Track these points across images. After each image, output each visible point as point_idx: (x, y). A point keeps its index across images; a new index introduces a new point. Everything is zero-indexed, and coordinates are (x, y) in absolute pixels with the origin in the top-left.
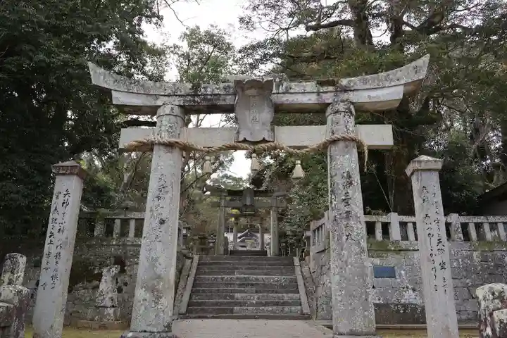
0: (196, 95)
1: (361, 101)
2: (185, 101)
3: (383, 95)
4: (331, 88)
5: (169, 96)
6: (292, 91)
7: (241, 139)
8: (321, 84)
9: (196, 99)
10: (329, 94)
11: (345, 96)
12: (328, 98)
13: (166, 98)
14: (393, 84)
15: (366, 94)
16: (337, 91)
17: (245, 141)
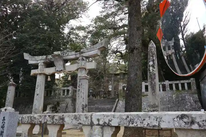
0: (46, 59)
1: (87, 56)
2: (44, 61)
3: (92, 53)
4: (78, 53)
5: (41, 60)
6: (69, 55)
7: (56, 70)
8: (76, 52)
9: (47, 60)
10: (78, 55)
11: (82, 55)
12: (78, 56)
13: (40, 61)
14: (95, 49)
15: (88, 53)
16: (80, 53)
17: (57, 71)
